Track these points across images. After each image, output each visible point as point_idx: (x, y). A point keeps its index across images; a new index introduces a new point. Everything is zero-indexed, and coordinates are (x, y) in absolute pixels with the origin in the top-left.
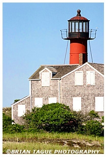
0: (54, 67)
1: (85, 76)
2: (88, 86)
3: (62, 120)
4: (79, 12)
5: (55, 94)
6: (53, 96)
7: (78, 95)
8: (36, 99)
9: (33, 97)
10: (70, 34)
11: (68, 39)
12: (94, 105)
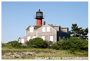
0: (34, 26)
1: (46, 29)
2: (47, 32)
3: (42, 44)
4: (40, 10)
5: (35, 35)
6: (34, 36)
7: (43, 36)
8: (28, 37)
9: (27, 36)
10: (36, 17)
11: (35, 18)
12: (49, 39)
